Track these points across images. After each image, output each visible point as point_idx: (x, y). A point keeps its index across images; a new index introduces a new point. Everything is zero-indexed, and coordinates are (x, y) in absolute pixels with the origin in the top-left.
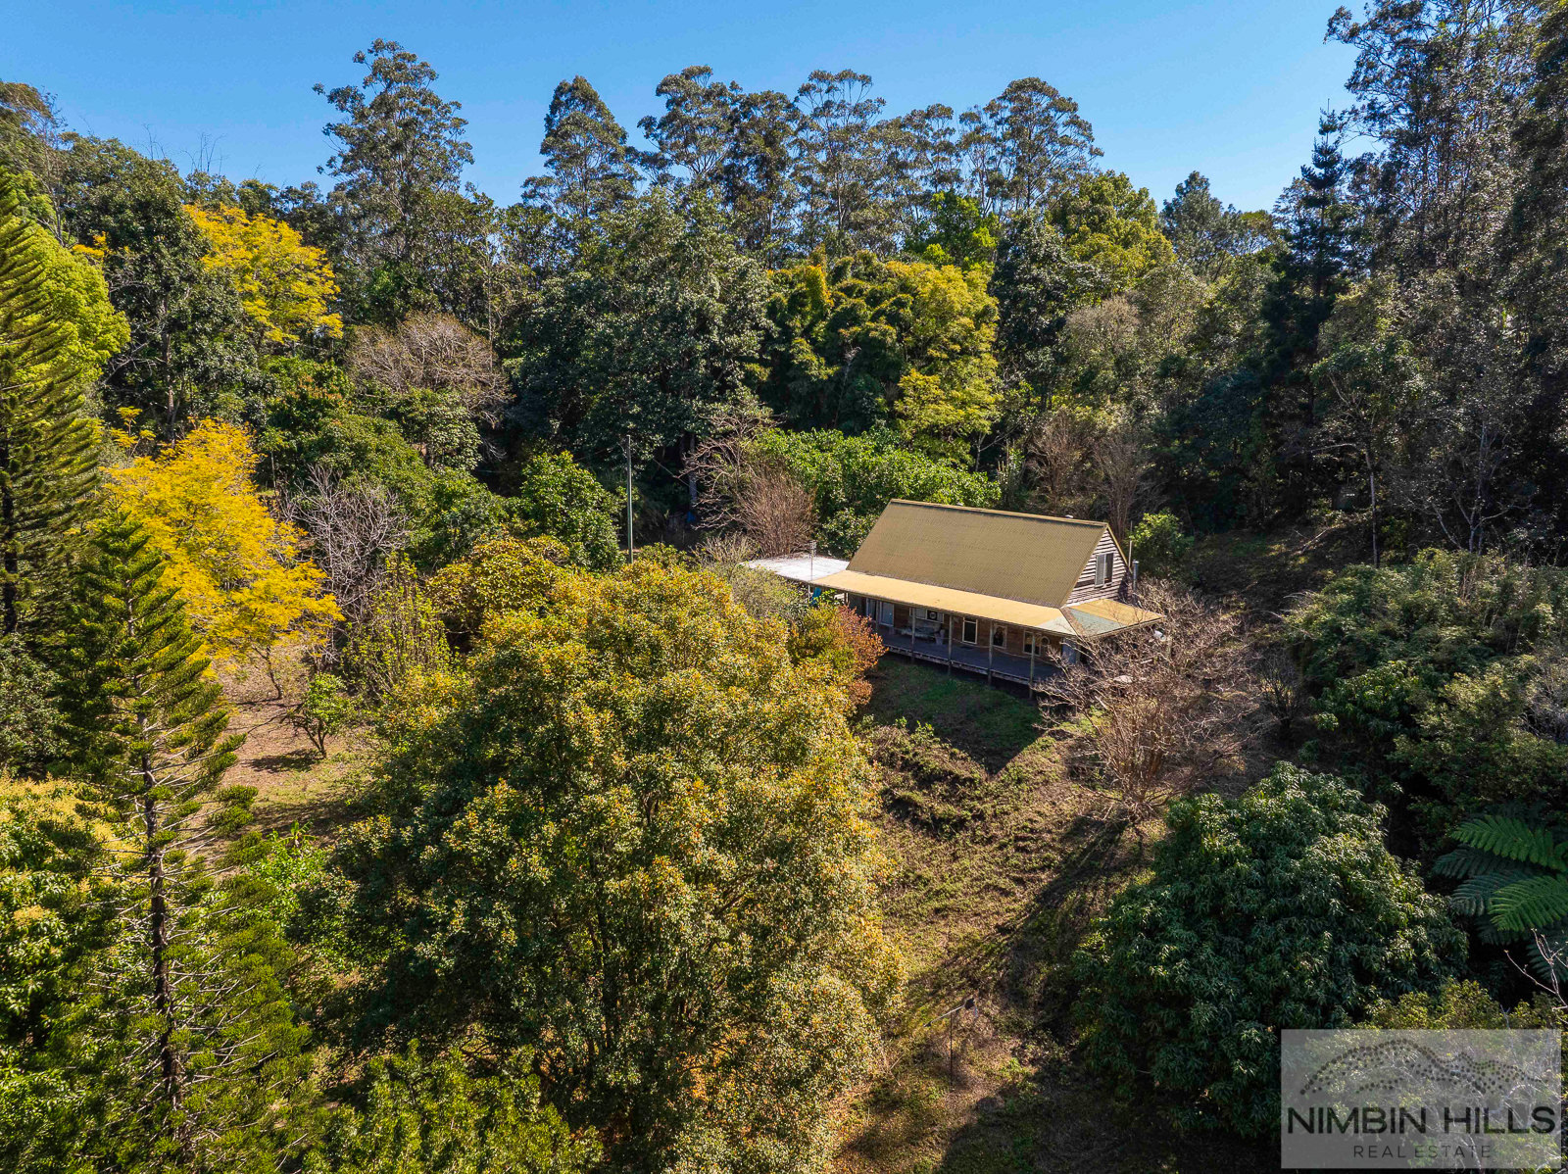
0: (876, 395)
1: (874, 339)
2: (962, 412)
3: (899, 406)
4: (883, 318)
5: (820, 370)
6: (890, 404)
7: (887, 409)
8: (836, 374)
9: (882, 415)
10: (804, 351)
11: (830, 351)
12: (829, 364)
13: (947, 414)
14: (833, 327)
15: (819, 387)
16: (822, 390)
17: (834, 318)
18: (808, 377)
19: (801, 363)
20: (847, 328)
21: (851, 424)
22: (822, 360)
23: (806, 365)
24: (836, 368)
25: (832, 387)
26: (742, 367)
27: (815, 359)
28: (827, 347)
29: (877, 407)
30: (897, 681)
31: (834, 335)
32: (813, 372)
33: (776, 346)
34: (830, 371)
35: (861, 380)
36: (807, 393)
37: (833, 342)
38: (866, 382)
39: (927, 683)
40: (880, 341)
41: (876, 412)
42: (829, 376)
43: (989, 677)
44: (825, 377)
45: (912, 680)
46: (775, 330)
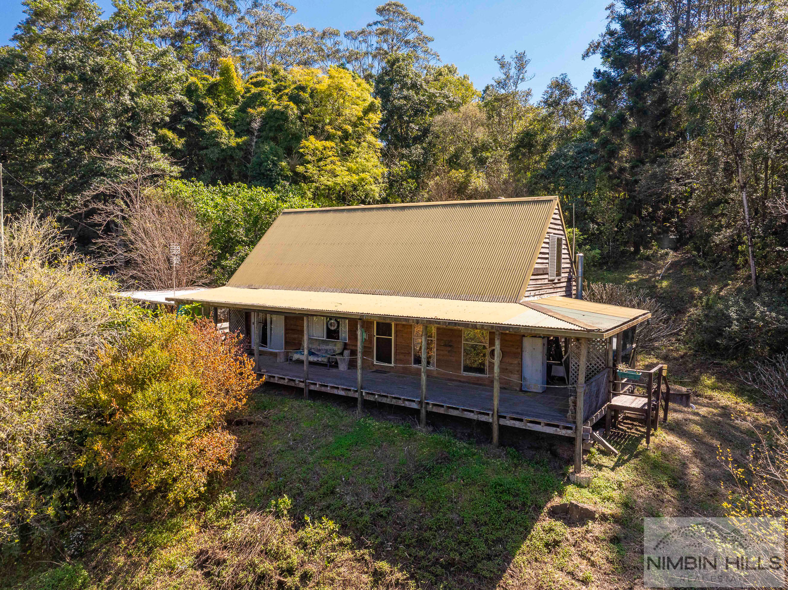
0: (280, 160)
1: (277, 112)
3: (300, 169)
4: (285, 98)
5: (229, 139)
6: (293, 168)
7: (290, 173)
8: (244, 143)
9: (286, 178)
10: (214, 122)
11: (239, 125)
12: (238, 135)
14: (243, 110)
15: (228, 155)
16: (231, 156)
17: (244, 103)
18: (218, 144)
19: (212, 132)
20: (254, 108)
22: (232, 132)
23: (217, 134)
24: (245, 138)
25: (241, 155)
26: (154, 131)
27: (225, 131)
28: (237, 124)
29: (281, 170)
30: (281, 428)
31: (244, 115)
32: (223, 140)
33: (190, 119)
34: (239, 140)
35: (267, 147)
36: (218, 159)
37: (243, 119)
38: (271, 149)
39: (326, 426)
40: (282, 113)
41: (279, 175)
42: (238, 144)
43: (423, 411)
44: (234, 144)
45: (304, 425)
46: (189, 105)
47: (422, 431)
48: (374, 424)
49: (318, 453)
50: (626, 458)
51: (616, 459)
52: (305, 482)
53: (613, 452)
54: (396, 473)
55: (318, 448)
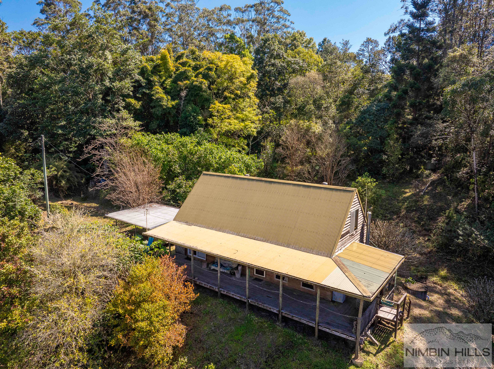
0: (198, 115)
1: (196, 86)
2: (243, 124)
3: (210, 121)
4: (200, 76)
5: (168, 102)
6: (206, 120)
7: (204, 123)
8: (177, 104)
9: (201, 126)
10: (159, 92)
11: (173, 93)
12: (173, 99)
13: (235, 125)
14: (174, 82)
15: (167, 112)
16: (169, 113)
17: (176, 77)
18: (161, 106)
19: (157, 99)
20: (181, 81)
21: (184, 130)
22: (169, 97)
23: (160, 99)
24: (177, 101)
25: (175, 111)
26: (124, 100)
27: (165, 97)
28: (172, 91)
29: (198, 121)
30: (207, 318)
31: (175, 85)
32: (164, 103)
33: (144, 90)
34: (173, 103)
35: (190, 108)
36: (161, 114)
37: (175, 88)
38: (192, 108)
39: (230, 319)
40: (199, 87)
41: (198, 124)
42: (173, 105)
43: (280, 316)
44: (170, 106)
45: (219, 317)
46: (143, 81)
47: (279, 326)
48: (255, 319)
49: (227, 336)
50: (383, 347)
51: (377, 348)
52: (221, 354)
53: (376, 344)
54: (266, 353)
55: (226, 333)
